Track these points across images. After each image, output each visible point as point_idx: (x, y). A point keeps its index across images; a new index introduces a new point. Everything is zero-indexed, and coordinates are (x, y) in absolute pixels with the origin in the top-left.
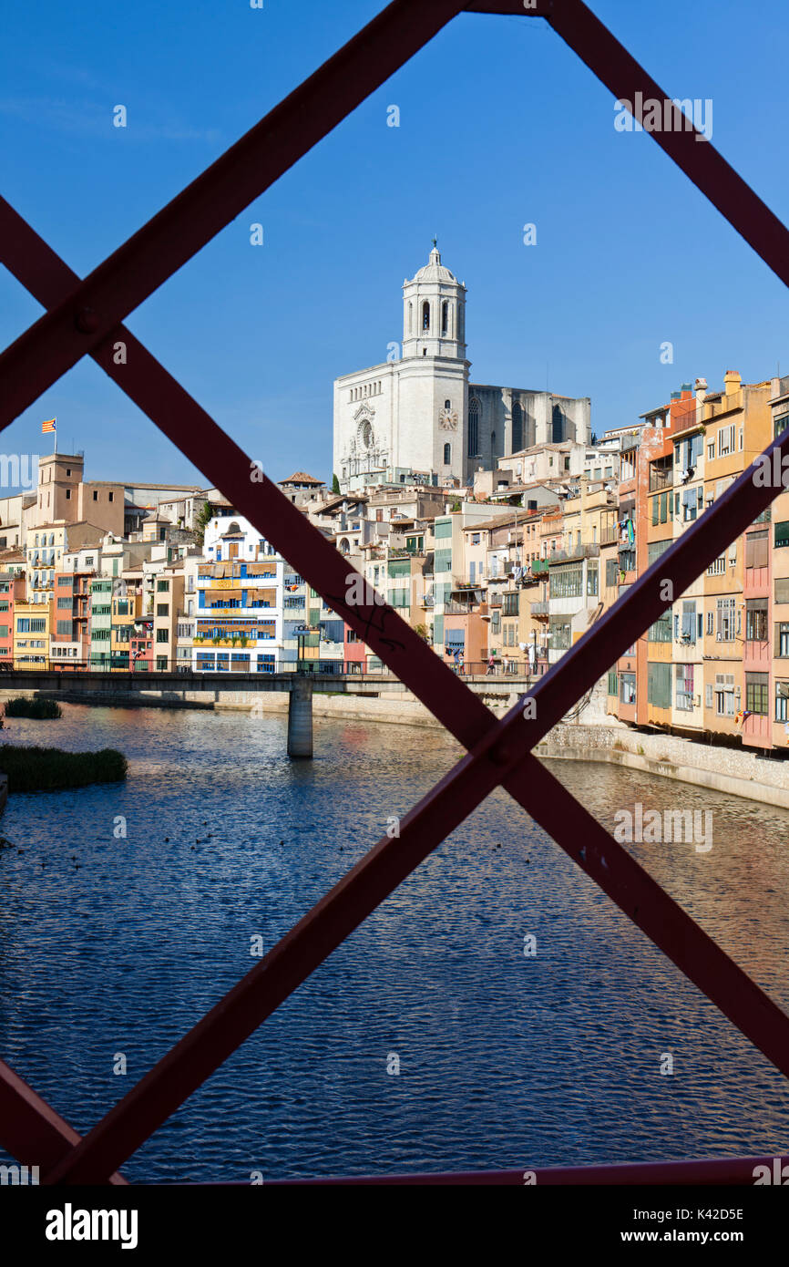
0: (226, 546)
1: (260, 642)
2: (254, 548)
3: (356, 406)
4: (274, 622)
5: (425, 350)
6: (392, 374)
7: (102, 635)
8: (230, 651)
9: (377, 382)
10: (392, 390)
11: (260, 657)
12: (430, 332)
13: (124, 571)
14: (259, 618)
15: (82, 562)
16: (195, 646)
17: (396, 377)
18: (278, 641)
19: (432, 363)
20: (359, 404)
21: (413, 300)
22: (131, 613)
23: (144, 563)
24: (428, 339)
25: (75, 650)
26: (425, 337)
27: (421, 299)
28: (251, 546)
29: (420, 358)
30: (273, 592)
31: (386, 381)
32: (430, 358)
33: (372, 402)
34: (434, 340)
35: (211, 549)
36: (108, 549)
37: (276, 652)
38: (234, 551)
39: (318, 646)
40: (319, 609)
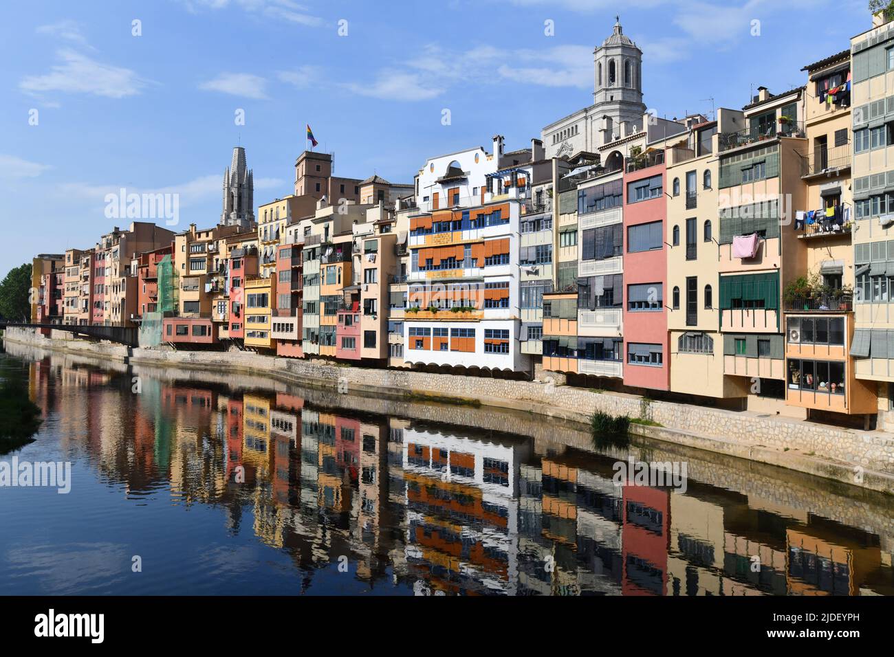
0: (443, 193)
1: (490, 313)
2: (479, 191)
3: (558, 146)
4: (507, 284)
5: (612, 97)
6: (586, 118)
7: (311, 308)
8: (450, 326)
9: (574, 126)
10: (586, 129)
11: (488, 333)
12: (616, 83)
13: (334, 236)
14: (487, 280)
15: (301, 232)
16: (406, 320)
17: (589, 120)
18: (512, 311)
19: (617, 106)
20: (560, 144)
21: (602, 61)
22: (339, 282)
23: (354, 225)
24: (614, 89)
25: (292, 325)
26: (611, 87)
27: (608, 59)
28: (475, 188)
29: (608, 103)
30: (505, 243)
31: (581, 125)
32: (616, 102)
33: (570, 141)
34: (619, 89)
35: (426, 198)
36: (320, 213)
37: (510, 326)
38: (455, 198)
39: (576, 319)
40: (575, 263)
